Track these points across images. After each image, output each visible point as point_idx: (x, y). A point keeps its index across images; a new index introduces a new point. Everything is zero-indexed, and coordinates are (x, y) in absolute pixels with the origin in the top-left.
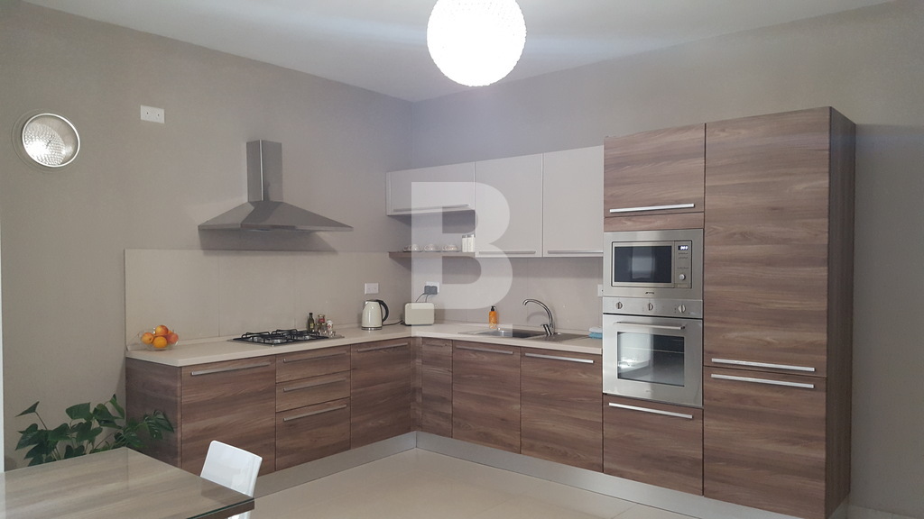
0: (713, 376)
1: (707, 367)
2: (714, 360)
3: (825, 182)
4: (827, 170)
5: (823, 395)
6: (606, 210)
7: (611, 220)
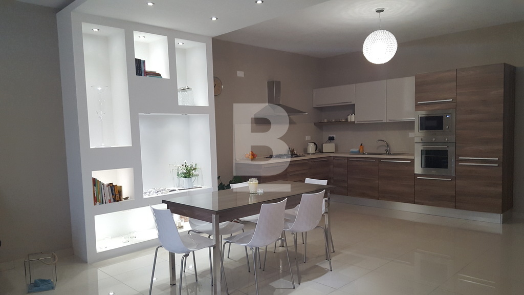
0: (460, 164)
1: (457, 161)
2: (460, 158)
3: (502, 91)
4: (503, 86)
5: (501, 168)
6: (416, 102)
7: (418, 107)
